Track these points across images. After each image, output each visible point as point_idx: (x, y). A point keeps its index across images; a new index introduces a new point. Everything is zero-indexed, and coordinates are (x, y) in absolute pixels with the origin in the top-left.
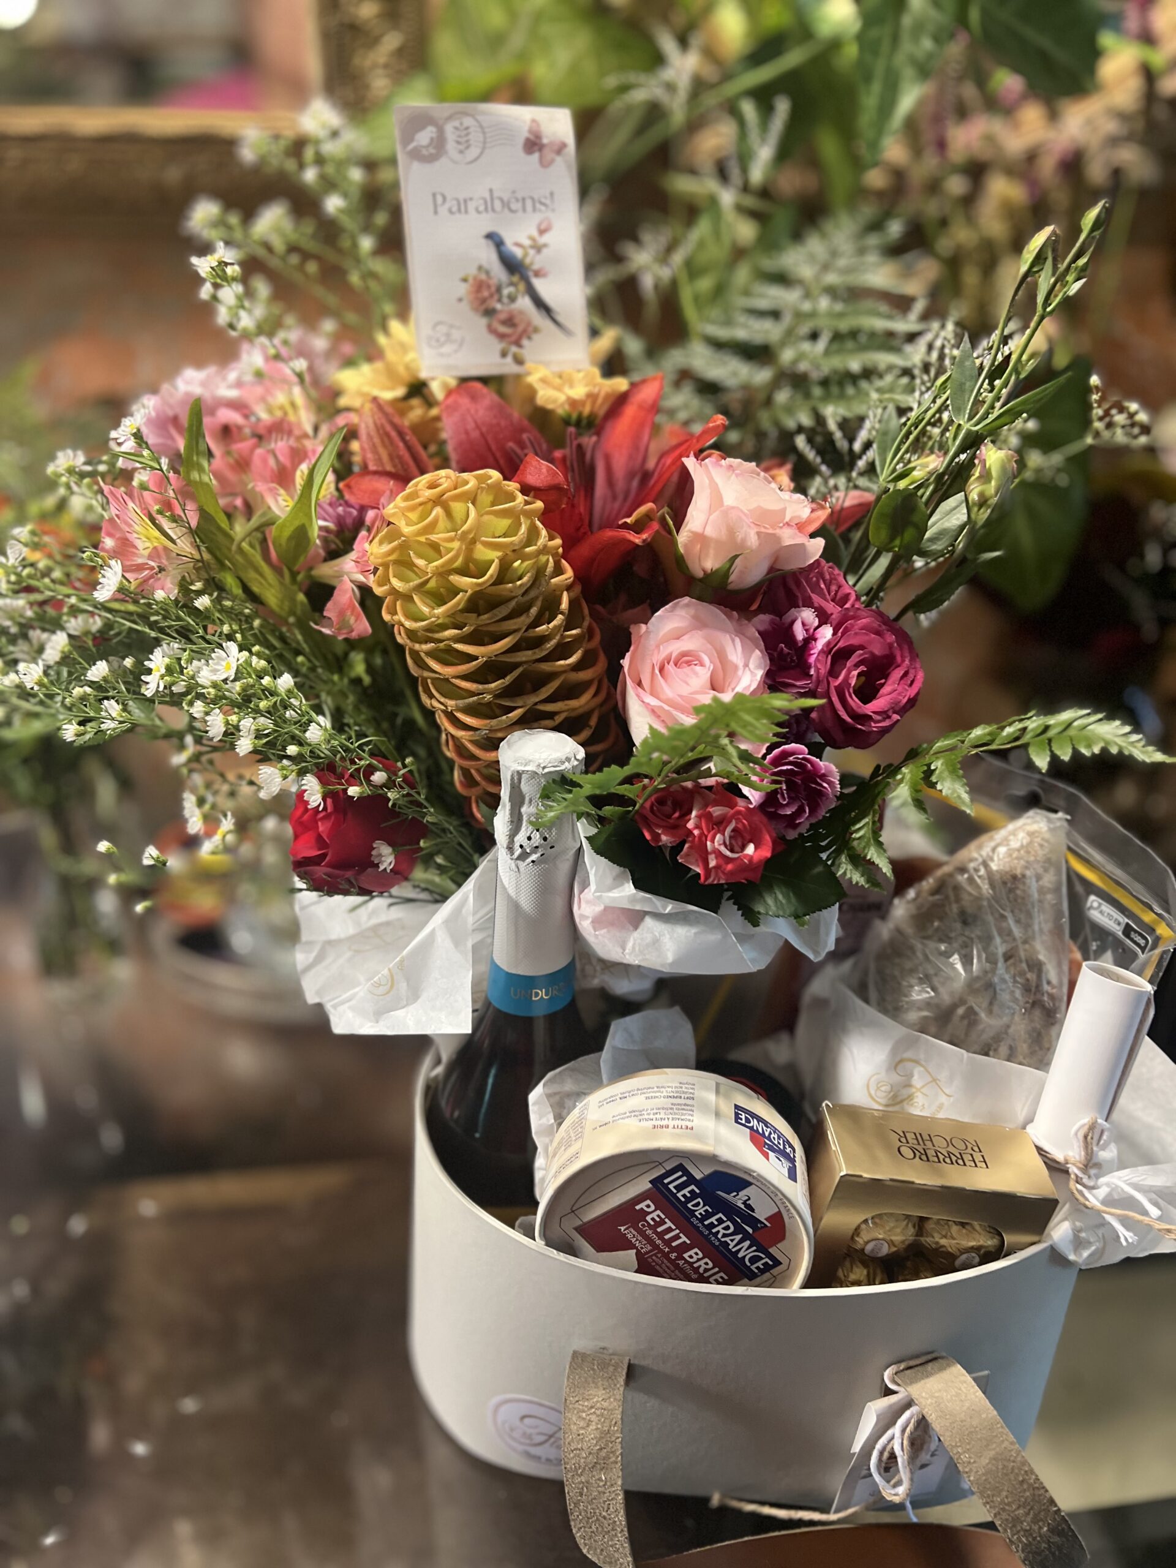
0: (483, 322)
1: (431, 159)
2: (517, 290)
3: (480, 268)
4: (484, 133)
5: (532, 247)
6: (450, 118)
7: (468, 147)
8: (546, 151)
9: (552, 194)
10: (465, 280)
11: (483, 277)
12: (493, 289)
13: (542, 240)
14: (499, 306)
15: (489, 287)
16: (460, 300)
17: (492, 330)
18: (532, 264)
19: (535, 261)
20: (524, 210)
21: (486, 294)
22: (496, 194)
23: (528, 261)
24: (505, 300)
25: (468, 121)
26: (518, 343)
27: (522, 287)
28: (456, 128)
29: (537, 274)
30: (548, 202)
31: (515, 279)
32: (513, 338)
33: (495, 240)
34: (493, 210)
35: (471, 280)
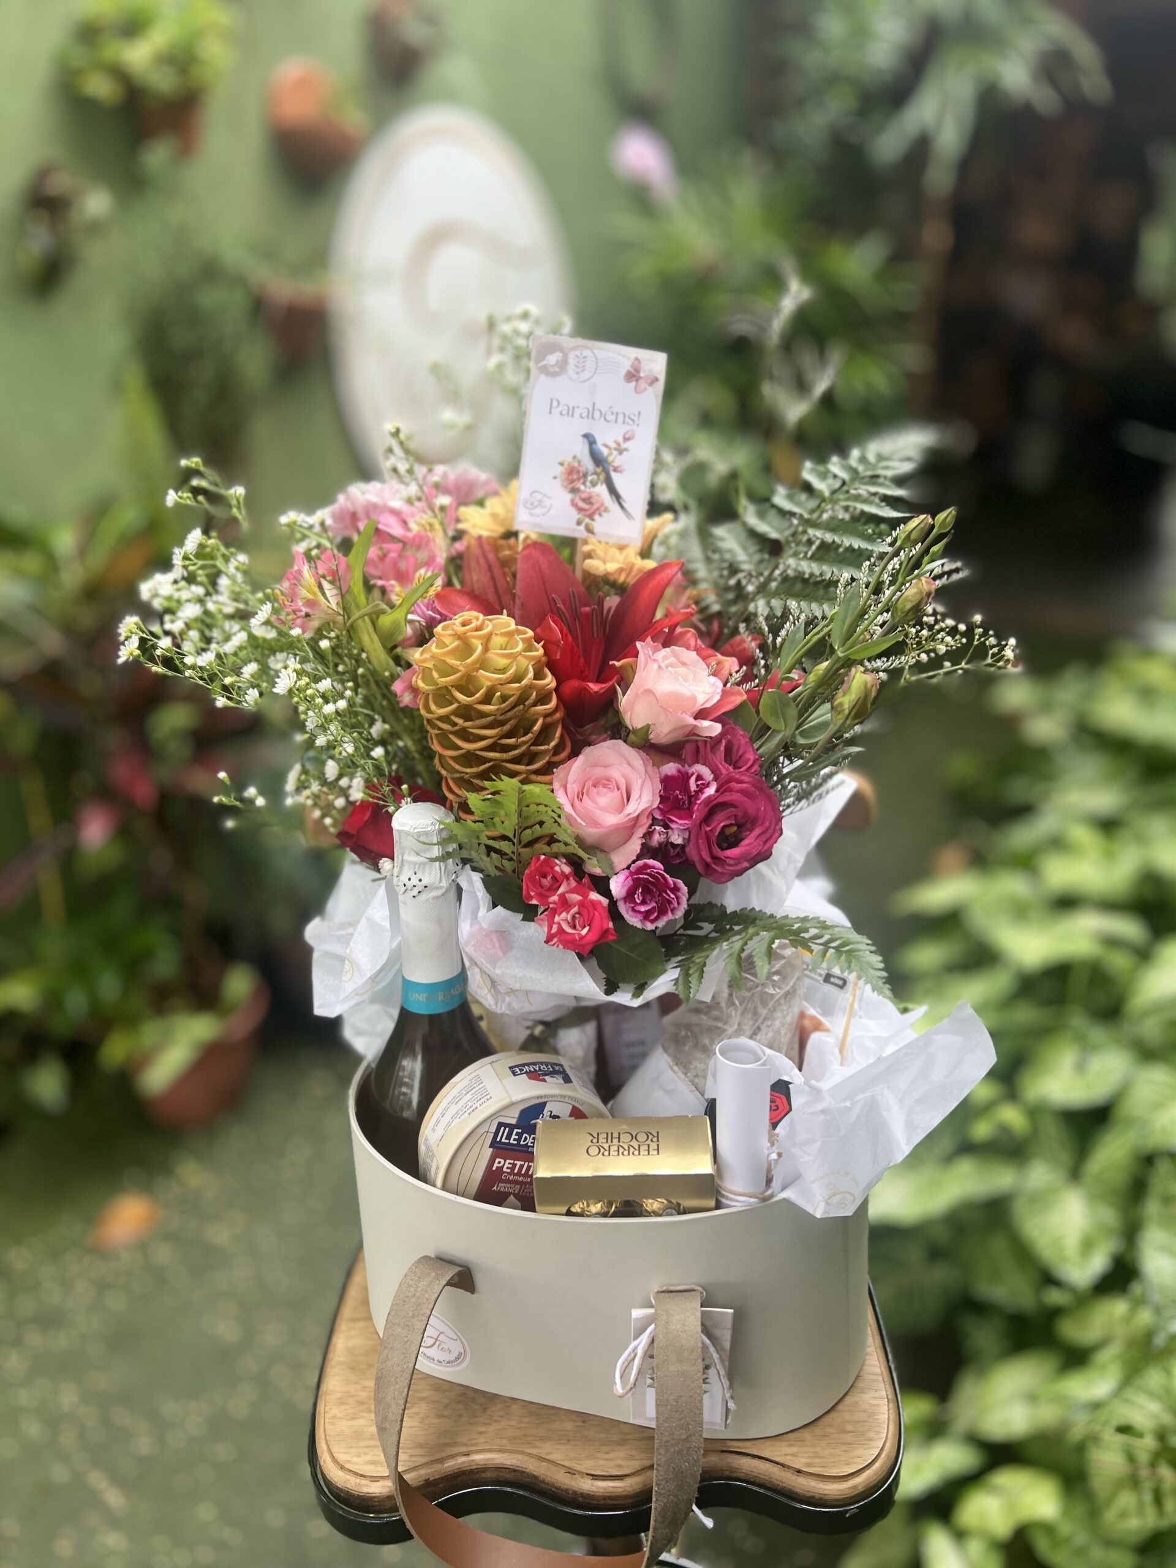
0: (569, 496)
1: (554, 375)
2: (599, 478)
3: (574, 457)
4: (597, 362)
5: (615, 449)
6: (574, 349)
7: (582, 371)
8: (640, 382)
9: (639, 413)
10: (561, 464)
11: (576, 464)
12: (581, 474)
13: (624, 446)
14: (582, 487)
15: (578, 472)
16: (555, 478)
17: (573, 504)
18: (613, 461)
19: (616, 460)
20: (616, 421)
21: (575, 477)
22: (597, 407)
23: (611, 459)
24: (588, 484)
25: (586, 353)
26: (592, 518)
27: (602, 477)
28: (577, 356)
29: (616, 470)
30: (635, 419)
31: (599, 470)
32: (589, 513)
33: (590, 439)
34: (593, 418)
35: (566, 464)
